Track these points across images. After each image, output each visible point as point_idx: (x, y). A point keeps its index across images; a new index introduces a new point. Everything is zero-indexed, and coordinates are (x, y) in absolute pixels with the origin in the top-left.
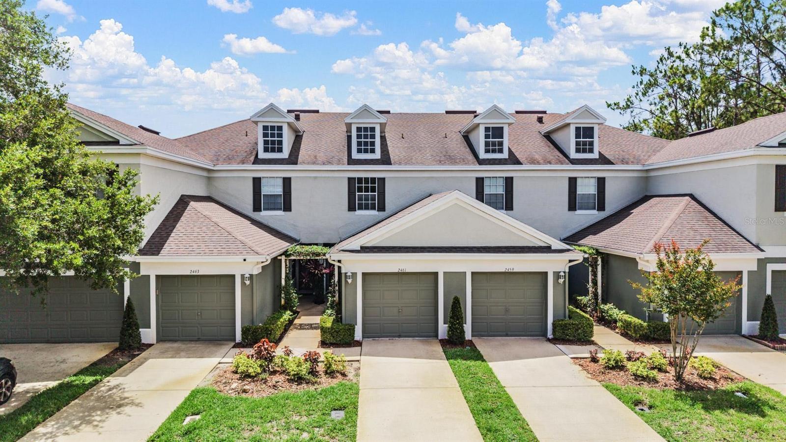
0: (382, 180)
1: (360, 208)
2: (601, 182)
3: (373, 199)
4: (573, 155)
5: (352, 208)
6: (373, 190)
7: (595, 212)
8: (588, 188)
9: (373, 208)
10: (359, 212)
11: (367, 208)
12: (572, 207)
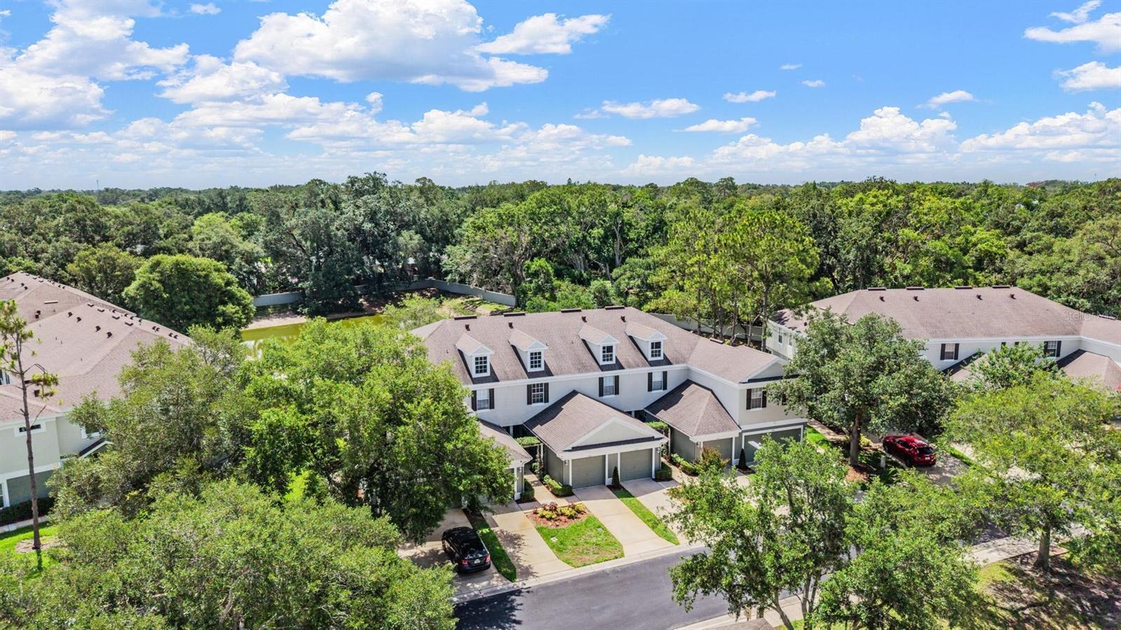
0: (547, 385)
1: (534, 402)
2: (665, 374)
3: (541, 396)
4: (650, 359)
5: (529, 402)
6: (541, 390)
7: (662, 391)
8: (657, 378)
9: (541, 401)
10: (534, 405)
11: (538, 401)
12: (650, 389)
